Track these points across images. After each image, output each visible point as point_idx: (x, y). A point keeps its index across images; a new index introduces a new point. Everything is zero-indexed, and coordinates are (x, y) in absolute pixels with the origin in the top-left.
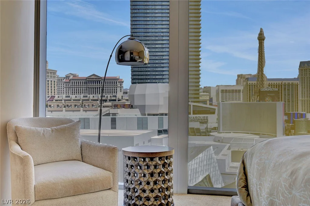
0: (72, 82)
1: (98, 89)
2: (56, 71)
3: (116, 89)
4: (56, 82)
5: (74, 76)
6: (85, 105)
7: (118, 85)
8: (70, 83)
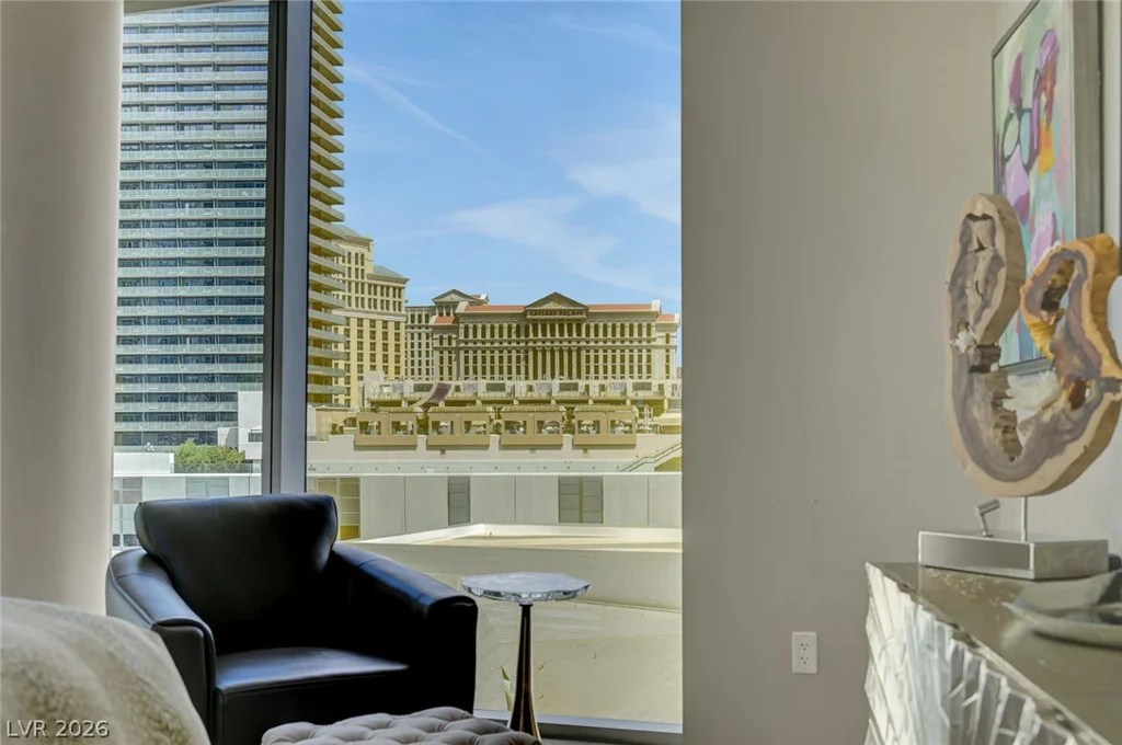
0: (466, 328)
1: (574, 354)
2: (405, 281)
3: (649, 357)
4: (402, 326)
5: (474, 301)
6: (579, 423)
7: (654, 339)
8: (455, 329)
